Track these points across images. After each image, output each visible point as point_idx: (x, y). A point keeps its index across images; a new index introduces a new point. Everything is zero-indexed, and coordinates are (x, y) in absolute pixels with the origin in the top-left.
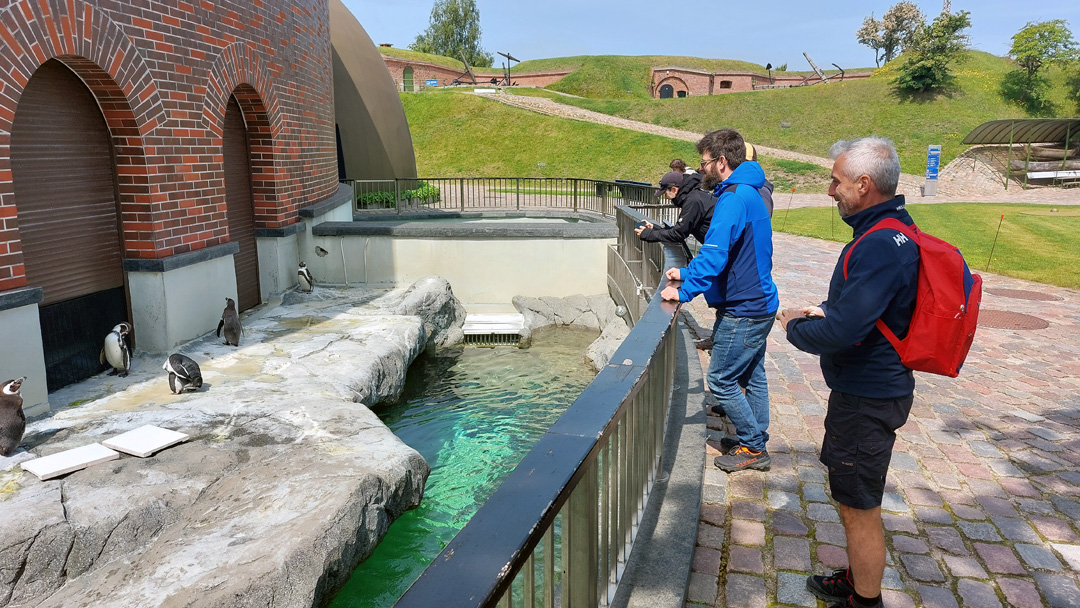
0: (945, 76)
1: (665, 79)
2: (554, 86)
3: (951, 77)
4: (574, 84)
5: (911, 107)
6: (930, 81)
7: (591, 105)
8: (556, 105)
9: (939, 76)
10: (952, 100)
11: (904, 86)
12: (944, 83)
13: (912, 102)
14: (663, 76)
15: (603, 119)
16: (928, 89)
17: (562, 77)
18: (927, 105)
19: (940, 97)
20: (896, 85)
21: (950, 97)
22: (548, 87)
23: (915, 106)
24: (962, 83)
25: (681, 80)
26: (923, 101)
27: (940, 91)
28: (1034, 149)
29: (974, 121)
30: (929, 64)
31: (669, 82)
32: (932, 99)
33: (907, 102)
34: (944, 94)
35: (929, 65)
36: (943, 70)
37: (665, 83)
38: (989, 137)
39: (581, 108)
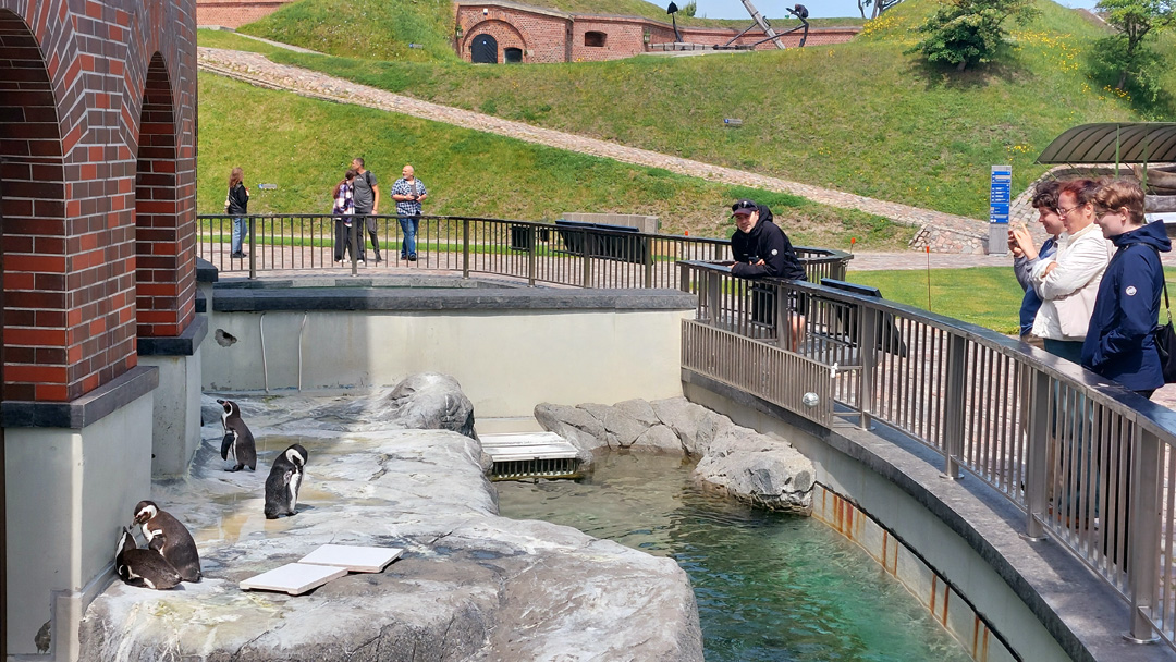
0: (999, 43)
1: (482, 23)
2: (257, 27)
3: (1008, 45)
4: (300, 26)
5: (946, 96)
6: (975, 52)
7: (351, 71)
8: (280, 69)
9: (989, 44)
10: (1013, 87)
11: (933, 57)
12: (999, 56)
13: (948, 87)
14: (477, 17)
15: (385, 100)
16: (972, 65)
17: (272, 10)
18: (972, 94)
19: (994, 81)
20: (919, 55)
21: (1010, 80)
22: (247, 29)
23: (952, 94)
24: (1024, 56)
25: (510, 26)
26: (966, 87)
27: (993, 69)
28: (1151, 174)
29: (1053, 123)
30: (974, 20)
31: (490, 30)
32: (981, 84)
33: (941, 87)
34: (999, 75)
35: (974, 23)
36: (996, 32)
37: (480, 31)
38: (1079, 153)
39: (332, 75)
